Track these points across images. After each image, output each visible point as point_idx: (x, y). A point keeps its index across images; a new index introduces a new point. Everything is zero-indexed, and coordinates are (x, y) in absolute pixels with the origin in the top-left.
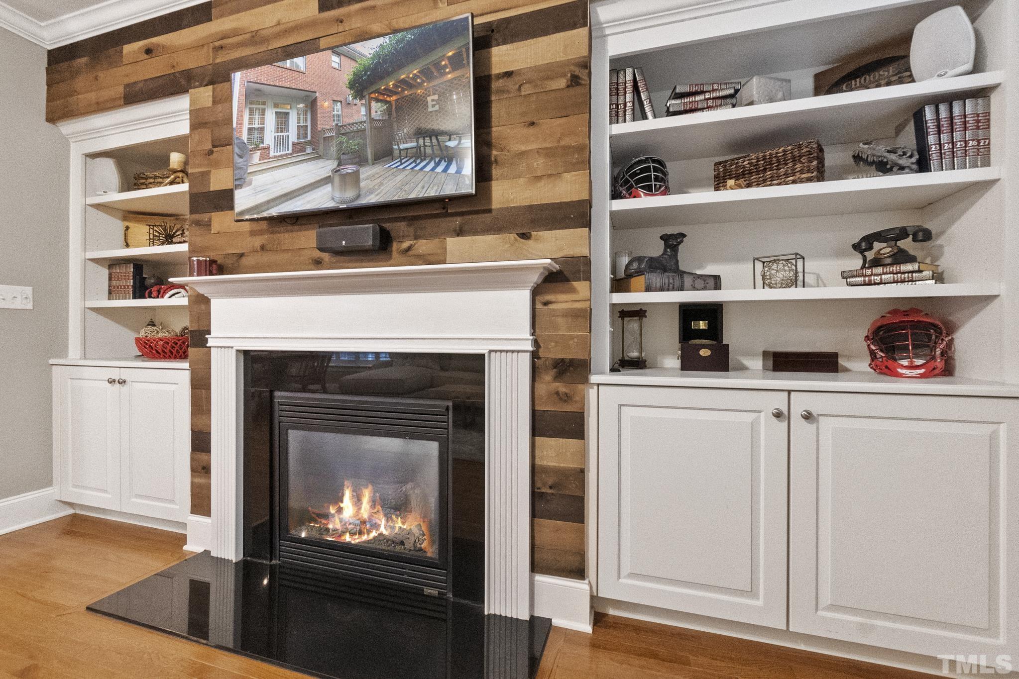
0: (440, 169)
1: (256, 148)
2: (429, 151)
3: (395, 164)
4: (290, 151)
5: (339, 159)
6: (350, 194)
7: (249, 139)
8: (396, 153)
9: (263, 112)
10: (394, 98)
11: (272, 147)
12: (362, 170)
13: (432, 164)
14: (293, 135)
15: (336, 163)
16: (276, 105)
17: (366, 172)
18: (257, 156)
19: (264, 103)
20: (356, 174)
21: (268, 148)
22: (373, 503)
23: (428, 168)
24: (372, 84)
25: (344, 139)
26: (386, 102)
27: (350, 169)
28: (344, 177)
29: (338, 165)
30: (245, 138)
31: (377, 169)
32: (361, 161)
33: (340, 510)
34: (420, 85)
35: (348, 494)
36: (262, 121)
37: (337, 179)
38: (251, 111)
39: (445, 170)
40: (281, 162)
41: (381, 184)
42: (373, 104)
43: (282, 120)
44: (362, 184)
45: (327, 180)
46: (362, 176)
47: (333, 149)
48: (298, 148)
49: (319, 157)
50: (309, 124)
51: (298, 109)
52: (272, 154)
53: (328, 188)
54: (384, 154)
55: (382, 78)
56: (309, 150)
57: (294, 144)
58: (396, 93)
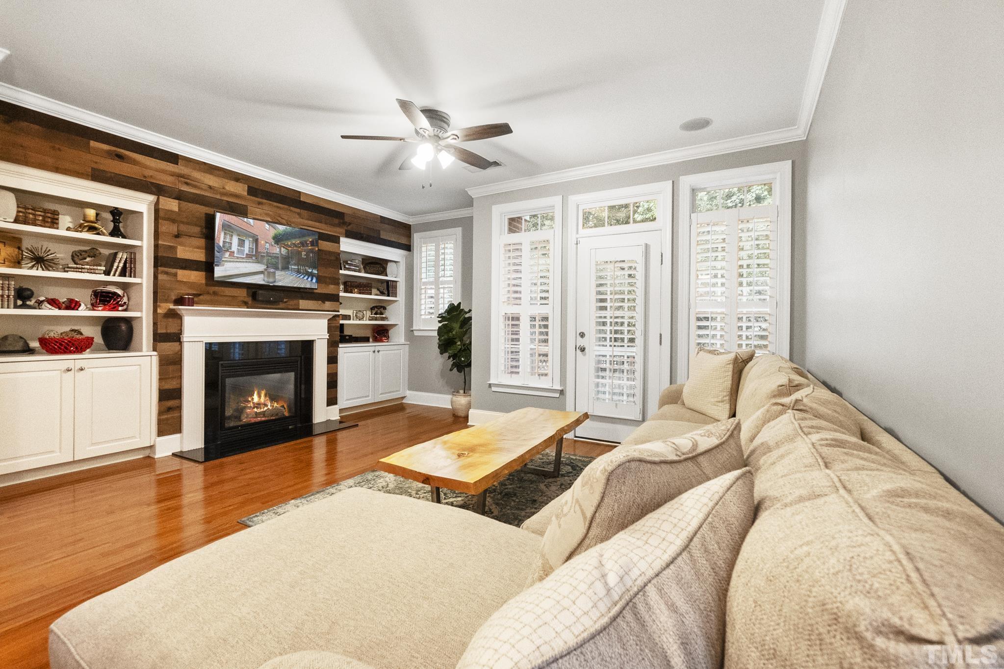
0: (305, 278)
1: (227, 251)
2: (302, 271)
3: (289, 272)
4: (245, 256)
5: (267, 265)
6: (271, 280)
7: (224, 246)
8: (290, 269)
9: (232, 236)
10: (290, 249)
11: (236, 252)
12: (277, 272)
13: (303, 276)
14: (246, 250)
15: (266, 267)
16: (238, 235)
17: (278, 273)
18: (227, 255)
19: (232, 232)
20: (274, 273)
21: (234, 252)
22: (266, 396)
23: (301, 277)
24: (282, 240)
25: (270, 258)
26: (287, 249)
27: (272, 270)
28: (269, 273)
29: (267, 267)
30: (221, 244)
31: (283, 273)
32: (277, 268)
33: (253, 399)
34: (300, 247)
35: (256, 393)
36: (231, 240)
37: (266, 273)
38: (225, 234)
39: (307, 279)
40: (239, 260)
41: (284, 279)
42: (282, 248)
43: (241, 243)
44: (277, 277)
45: (261, 272)
46: (277, 274)
47: (265, 261)
48: (249, 256)
49: (258, 263)
50: (254, 247)
51: (250, 241)
52: (235, 255)
53: (262, 276)
54: (285, 268)
55: (286, 240)
56: (254, 258)
57: (247, 254)
58: (291, 247)
